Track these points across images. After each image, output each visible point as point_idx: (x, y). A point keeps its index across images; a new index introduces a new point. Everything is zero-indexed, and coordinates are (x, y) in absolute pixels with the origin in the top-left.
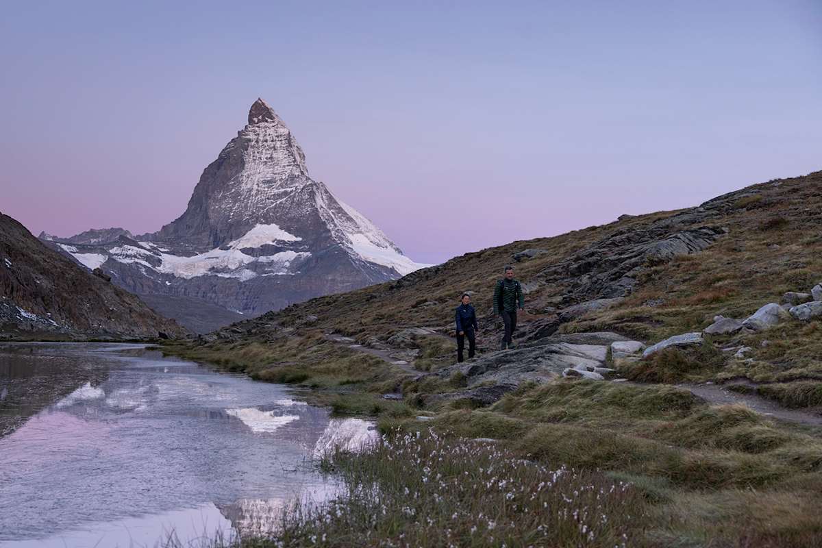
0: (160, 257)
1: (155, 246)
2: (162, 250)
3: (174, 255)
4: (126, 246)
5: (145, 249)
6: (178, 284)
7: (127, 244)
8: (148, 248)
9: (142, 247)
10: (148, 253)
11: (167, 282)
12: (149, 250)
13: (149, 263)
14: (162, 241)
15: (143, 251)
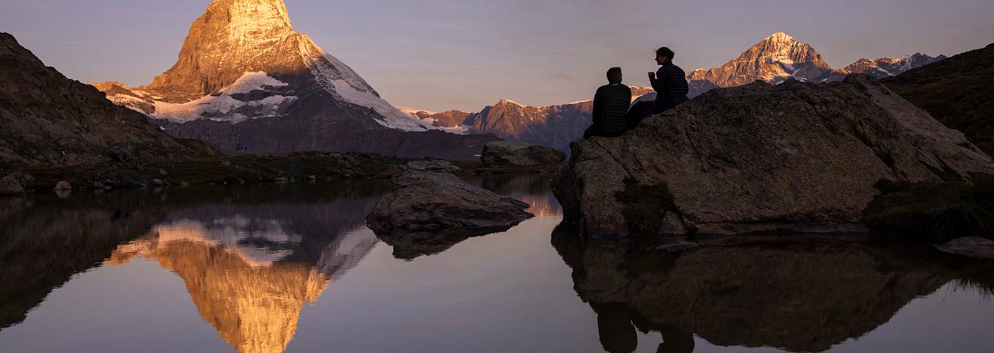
0: (154, 105)
1: (148, 94)
2: (156, 98)
3: (167, 102)
4: (119, 95)
5: (138, 97)
6: (172, 128)
7: (120, 93)
8: (141, 96)
9: (135, 96)
10: (141, 101)
11: (161, 127)
12: (142, 98)
13: (143, 110)
14: (155, 89)
15: (136, 99)
